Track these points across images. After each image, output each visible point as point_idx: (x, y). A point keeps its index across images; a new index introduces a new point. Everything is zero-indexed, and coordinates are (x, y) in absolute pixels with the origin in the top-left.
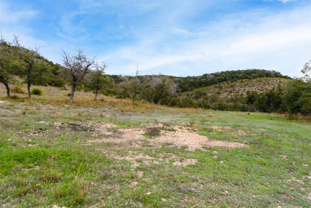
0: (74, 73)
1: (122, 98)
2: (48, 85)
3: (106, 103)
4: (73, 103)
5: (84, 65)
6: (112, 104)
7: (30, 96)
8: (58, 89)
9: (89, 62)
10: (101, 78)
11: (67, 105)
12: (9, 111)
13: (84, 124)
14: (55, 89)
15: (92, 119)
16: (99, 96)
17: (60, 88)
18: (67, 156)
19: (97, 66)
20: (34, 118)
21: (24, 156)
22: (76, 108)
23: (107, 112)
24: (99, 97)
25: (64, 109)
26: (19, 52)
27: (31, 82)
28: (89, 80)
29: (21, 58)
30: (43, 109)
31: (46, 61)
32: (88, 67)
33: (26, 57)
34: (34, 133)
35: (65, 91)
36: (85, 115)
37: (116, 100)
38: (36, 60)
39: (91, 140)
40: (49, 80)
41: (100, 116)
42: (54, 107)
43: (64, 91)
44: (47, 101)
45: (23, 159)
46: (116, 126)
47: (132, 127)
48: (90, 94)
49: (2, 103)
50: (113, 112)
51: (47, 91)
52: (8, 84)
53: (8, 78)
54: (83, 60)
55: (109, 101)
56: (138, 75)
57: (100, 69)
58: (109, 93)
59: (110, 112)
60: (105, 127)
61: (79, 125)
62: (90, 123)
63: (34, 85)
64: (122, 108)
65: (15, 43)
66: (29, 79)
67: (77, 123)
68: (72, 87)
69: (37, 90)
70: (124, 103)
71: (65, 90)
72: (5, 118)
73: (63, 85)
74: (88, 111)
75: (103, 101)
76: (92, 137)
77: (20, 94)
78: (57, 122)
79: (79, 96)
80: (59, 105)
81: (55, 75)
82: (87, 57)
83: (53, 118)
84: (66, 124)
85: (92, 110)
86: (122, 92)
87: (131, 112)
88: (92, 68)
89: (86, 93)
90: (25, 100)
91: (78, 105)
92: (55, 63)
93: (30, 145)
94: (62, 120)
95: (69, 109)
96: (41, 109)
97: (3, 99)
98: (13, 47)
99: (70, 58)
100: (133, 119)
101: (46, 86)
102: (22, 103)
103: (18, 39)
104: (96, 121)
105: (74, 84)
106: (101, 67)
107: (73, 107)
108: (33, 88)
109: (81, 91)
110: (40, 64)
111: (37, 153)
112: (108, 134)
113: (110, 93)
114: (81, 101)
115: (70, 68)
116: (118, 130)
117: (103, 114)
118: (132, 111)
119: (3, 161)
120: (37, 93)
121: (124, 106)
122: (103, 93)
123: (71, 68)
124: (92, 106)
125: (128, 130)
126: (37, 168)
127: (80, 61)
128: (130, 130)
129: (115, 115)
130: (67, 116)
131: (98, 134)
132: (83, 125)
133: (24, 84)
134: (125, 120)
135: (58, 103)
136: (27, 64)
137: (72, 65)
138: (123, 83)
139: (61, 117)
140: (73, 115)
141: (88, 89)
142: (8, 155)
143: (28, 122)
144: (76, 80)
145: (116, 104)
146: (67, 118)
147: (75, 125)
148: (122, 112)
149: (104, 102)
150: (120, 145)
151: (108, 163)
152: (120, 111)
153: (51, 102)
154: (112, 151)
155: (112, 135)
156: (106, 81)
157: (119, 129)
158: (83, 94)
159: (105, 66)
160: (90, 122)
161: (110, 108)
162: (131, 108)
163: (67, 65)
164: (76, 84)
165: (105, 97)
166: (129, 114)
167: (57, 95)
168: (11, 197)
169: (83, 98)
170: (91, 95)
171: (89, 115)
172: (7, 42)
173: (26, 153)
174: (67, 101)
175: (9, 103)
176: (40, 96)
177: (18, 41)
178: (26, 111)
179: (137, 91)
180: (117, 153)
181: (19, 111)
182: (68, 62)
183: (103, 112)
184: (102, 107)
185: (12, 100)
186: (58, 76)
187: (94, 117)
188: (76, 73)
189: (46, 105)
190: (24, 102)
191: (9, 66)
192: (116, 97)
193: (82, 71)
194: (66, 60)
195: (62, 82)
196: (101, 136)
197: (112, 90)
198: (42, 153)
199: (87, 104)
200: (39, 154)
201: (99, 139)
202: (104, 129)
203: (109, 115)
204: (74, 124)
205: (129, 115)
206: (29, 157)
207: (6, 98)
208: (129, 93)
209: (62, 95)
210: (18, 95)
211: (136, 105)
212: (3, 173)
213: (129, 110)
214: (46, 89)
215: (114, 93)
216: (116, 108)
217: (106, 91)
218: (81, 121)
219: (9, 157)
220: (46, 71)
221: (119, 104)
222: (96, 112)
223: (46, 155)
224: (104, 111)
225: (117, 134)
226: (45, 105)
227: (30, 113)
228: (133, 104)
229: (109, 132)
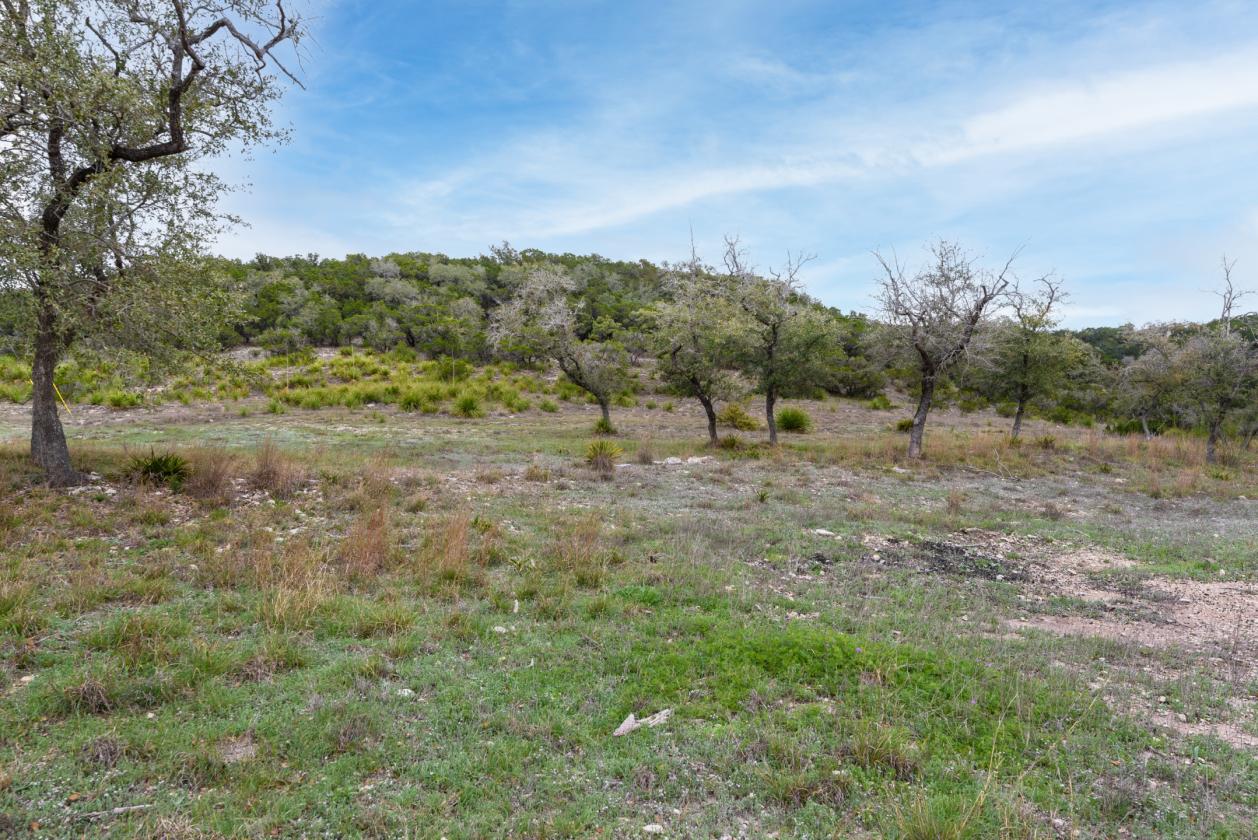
0: (923, 339)
1: (1144, 432)
2: (826, 395)
3: (1066, 457)
4: (924, 457)
5: (964, 302)
6: (1092, 461)
7: (773, 436)
8: (861, 407)
9: (984, 287)
10: (1037, 349)
11: (901, 467)
12: (718, 490)
13: (979, 547)
14: (850, 406)
15: (1010, 526)
16: (1028, 425)
17: (869, 403)
18: (932, 677)
19: (1017, 301)
20: (793, 516)
21: (782, 653)
22: (937, 479)
23: (1077, 495)
24: (1028, 428)
25: (892, 484)
26: (741, 291)
27: (779, 386)
28: (986, 362)
29: (746, 310)
30: (818, 484)
31: (818, 307)
32: (979, 308)
33: (762, 304)
34: (800, 571)
35: (888, 414)
36: (976, 508)
37: (1113, 442)
38: (789, 309)
39: (1017, 617)
40: (833, 376)
41: (1044, 515)
42: (856, 474)
43: (882, 414)
44: (828, 454)
45: (779, 664)
46: (1134, 563)
47: (1222, 572)
48: (986, 421)
49: (697, 464)
50: (1105, 498)
51: (823, 416)
52: (712, 401)
53: (710, 382)
54: (959, 283)
55: (1080, 448)
56: (1234, 313)
57: (1032, 311)
58: (1075, 412)
59: (1087, 497)
60: (1075, 565)
61: (957, 549)
62: (1004, 546)
63: (784, 398)
64: (1152, 480)
65: (730, 263)
66: (771, 378)
67: (951, 540)
68: (909, 395)
69: (792, 416)
70: (1159, 453)
71: (885, 408)
72: (711, 514)
73: (878, 391)
74: (986, 493)
75: (1053, 447)
76: (1019, 606)
77: (743, 431)
78: (870, 533)
79: (940, 431)
80: (873, 467)
81: (850, 356)
82: (973, 270)
83: (855, 517)
84: (907, 542)
85: (1005, 489)
86: (1141, 403)
87: (1202, 496)
88: (998, 313)
89: (966, 417)
90: (760, 451)
91: (945, 465)
92: (845, 313)
93: (793, 614)
94: (891, 526)
95: (911, 483)
96: (813, 482)
97: (700, 450)
98: (725, 279)
99: (909, 283)
100: (1223, 532)
101: (819, 398)
102: (754, 464)
103: (737, 248)
104: (1030, 536)
105: (924, 383)
106: (1034, 302)
107: (924, 477)
108: (782, 407)
109: (947, 408)
110: (803, 321)
111: (822, 649)
112: (1096, 599)
113: (1077, 409)
114: (956, 452)
115: (908, 320)
116: (1144, 583)
117: (1059, 507)
118: (1209, 494)
119: (722, 660)
120: (793, 424)
121: (1159, 471)
122: (1043, 411)
123: (911, 320)
124: (1003, 469)
125: (1203, 587)
126: (827, 706)
127: (945, 291)
128: (1215, 588)
129: (1116, 512)
130: (905, 509)
131: (1048, 594)
132: (976, 549)
133: (754, 397)
134: (1180, 539)
135: (867, 459)
136: (765, 326)
137: (914, 311)
138: (1145, 362)
139: (882, 514)
140: (927, 508)
141: (977, 399)
142: (733, 642)
143: (776, 528)
144: (934, 366)
145: (1116, 459)
146: (907, 521)
147: (941, 549)
148: (1156, 495)
149: (1056, 453)
150: (1174, 658)
151: (1123, 740)
152: (1143, 491)
153: (842, 458)
154: (1133, 682)
155: (1116, 602)
156: (1059, 359)
157: (1147, 578)
158: (957, 419)
159: (1056, 294)
160: (1003, 540)
161: (1084, 480)
162: (1205, 480)
163: (896, 312)
164: (932, 383)
165: (1056, 431)
166: (1197, 506)
167: (858, 431)
168: (758, 796)
169: (957, 436)
170: (989, 425)
171: (998, 509)
172: (703, 265)
173: (786, 644)
174: (900, 450)
175: (717, 464)
176: (804, 436)
177: (737, 255)
178: (768, 489)
179: (1233, 394)
180: (1163, 699)
181: (746, 491)
182: (901, 299)
183: (1054, 497)
184: (1047, 474)
185: (723, 452)
186: (858, 358)
187: (1018, 518)
188: (932, 340)
189: (827, 467)
190: (756, 457)
191: (713, 341)
192: (1112, 427)
193: (955, 329)
194: (892, 293)
195: (872, 379)
196: (1063, 606)
197: (1088, 396)
198: (838, 649)
199: (979, 463)
200: (829, 654)
201: (1053, 618)
202: (1072, 574)
203: (1088, 509)
204: (939, 545)
205: (1196, 513)
206: (796, 658)
207: (706, 446)
208: (1179, 405)
209: (875, 427)
210: (738, 435)
211: (1228, 461)
212: (727, 704)
213: (1194, 487)
214: (819, 410)
215: (1100, 410)
216: (1118, 480)
217: (1058, 404)
218: (964, 532)
219: (737, 650)
220: (824, 346)
221: (1134, 460)
222: (1021, 496)
223: (853, 660)
224: (1063, 493)
225: (1144, 602)
226: (822, 467)
227: (780, 498)
228: (1211, 458)
229: (1098, 588)
